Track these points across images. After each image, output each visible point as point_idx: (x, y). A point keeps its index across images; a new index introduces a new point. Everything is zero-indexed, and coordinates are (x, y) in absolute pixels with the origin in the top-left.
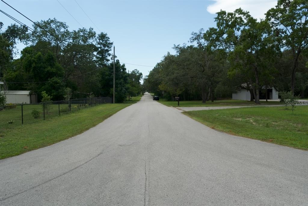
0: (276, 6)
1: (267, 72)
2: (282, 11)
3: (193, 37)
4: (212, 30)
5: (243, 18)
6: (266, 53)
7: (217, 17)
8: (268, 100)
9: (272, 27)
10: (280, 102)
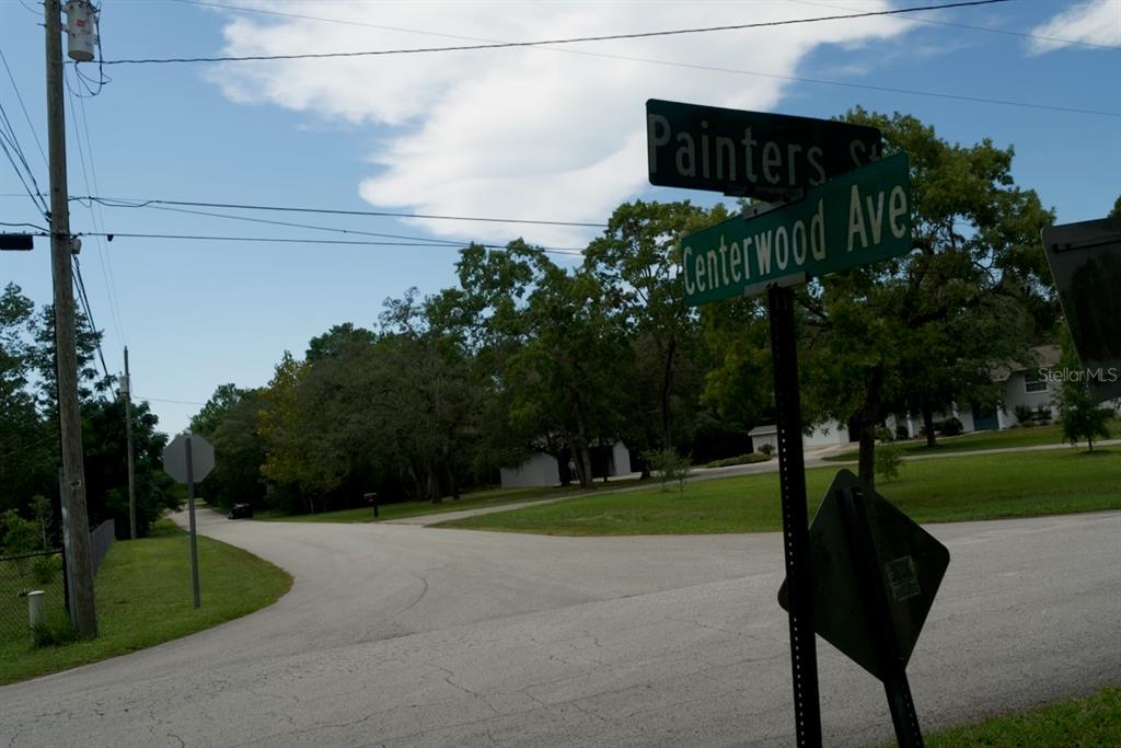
0: (606, 232)
1: (605, 403)
2: (623, 247)
3: (387, 313)
4: (450, 295)
5: (531, 262)
6: (596, 355)
7: (460, 260)
8: (609, 479)
9: (602, 283)
10: (641, 478)
